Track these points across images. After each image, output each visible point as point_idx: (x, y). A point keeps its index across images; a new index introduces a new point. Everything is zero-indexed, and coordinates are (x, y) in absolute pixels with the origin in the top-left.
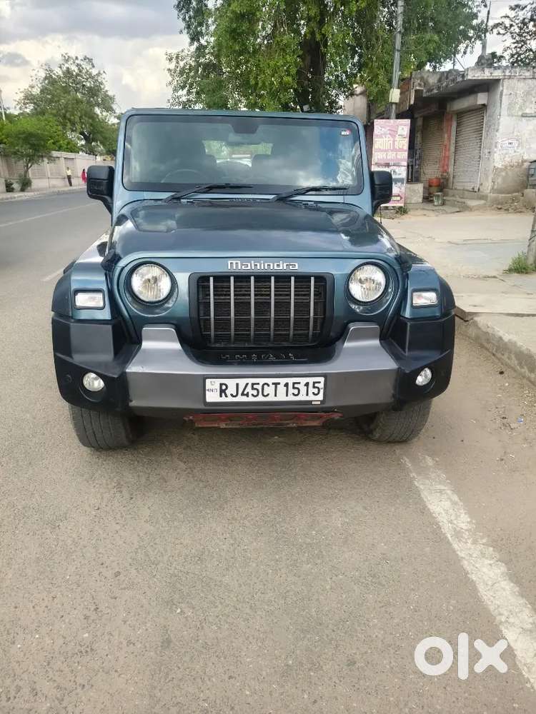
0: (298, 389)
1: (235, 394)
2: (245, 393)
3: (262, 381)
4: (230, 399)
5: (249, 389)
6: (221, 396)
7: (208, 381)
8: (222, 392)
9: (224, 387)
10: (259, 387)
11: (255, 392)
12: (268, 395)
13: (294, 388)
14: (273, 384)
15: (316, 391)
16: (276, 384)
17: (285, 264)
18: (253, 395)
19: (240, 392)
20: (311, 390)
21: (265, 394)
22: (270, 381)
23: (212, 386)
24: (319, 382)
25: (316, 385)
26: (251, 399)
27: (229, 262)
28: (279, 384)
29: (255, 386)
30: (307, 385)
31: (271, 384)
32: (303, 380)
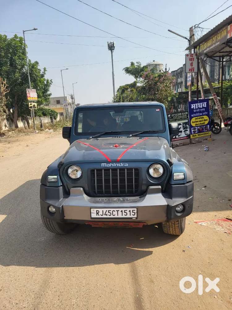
0: (126, 213)
1: (102, 214)
2: (106, 214)
3: (112, 210)
4: (100, 216)
5: (107, 213)
6: (97, 215)
7: (92, 209)
8: (97, 213)
9: (98, 212)
10: (111, 212)
11: (110, 214)
12: (115, 215)
13: (125, 212)
14: (116, 211)
15: (134, 214)
16: (118, 211)
17: (123, 164)
18: (109, 215)
19: (104, 214)
20: (132, 213)
21: (114, 215)
22: (115, 209)
23: (94, 211)
24: (135, 210)
25: (134, 211)
26: (108, 216)
27: (102, 164)
28: (119, 211)
29: (110, 212)
30: (130, 211)
31: (115, 211)
32: (128, 210)
